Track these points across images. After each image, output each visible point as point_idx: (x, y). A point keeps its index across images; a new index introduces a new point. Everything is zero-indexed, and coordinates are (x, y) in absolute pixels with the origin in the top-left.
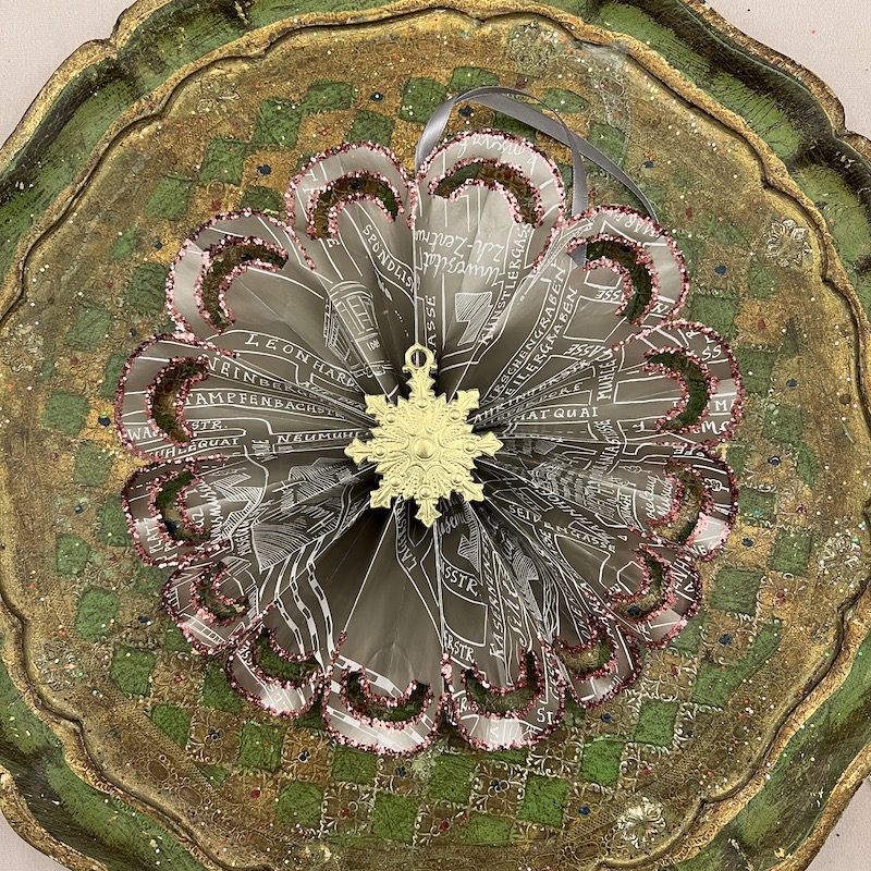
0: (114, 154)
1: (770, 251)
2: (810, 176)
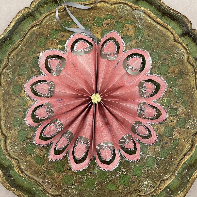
0: (29, 33)
1: (176, 55)
2: (185, 39)
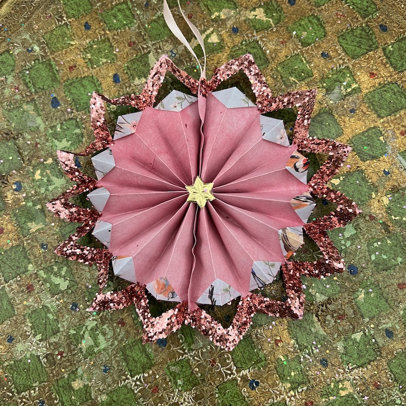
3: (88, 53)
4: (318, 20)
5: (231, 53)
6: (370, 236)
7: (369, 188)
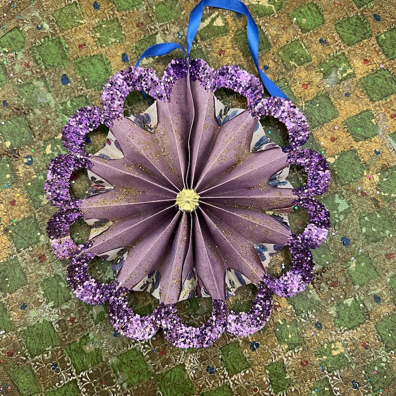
3: (97, 33)
4: (317, 7)
5: (235, 36)
6: (361, 211)
7: (362, 167)
